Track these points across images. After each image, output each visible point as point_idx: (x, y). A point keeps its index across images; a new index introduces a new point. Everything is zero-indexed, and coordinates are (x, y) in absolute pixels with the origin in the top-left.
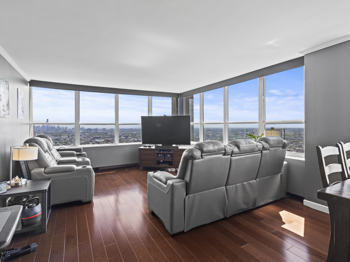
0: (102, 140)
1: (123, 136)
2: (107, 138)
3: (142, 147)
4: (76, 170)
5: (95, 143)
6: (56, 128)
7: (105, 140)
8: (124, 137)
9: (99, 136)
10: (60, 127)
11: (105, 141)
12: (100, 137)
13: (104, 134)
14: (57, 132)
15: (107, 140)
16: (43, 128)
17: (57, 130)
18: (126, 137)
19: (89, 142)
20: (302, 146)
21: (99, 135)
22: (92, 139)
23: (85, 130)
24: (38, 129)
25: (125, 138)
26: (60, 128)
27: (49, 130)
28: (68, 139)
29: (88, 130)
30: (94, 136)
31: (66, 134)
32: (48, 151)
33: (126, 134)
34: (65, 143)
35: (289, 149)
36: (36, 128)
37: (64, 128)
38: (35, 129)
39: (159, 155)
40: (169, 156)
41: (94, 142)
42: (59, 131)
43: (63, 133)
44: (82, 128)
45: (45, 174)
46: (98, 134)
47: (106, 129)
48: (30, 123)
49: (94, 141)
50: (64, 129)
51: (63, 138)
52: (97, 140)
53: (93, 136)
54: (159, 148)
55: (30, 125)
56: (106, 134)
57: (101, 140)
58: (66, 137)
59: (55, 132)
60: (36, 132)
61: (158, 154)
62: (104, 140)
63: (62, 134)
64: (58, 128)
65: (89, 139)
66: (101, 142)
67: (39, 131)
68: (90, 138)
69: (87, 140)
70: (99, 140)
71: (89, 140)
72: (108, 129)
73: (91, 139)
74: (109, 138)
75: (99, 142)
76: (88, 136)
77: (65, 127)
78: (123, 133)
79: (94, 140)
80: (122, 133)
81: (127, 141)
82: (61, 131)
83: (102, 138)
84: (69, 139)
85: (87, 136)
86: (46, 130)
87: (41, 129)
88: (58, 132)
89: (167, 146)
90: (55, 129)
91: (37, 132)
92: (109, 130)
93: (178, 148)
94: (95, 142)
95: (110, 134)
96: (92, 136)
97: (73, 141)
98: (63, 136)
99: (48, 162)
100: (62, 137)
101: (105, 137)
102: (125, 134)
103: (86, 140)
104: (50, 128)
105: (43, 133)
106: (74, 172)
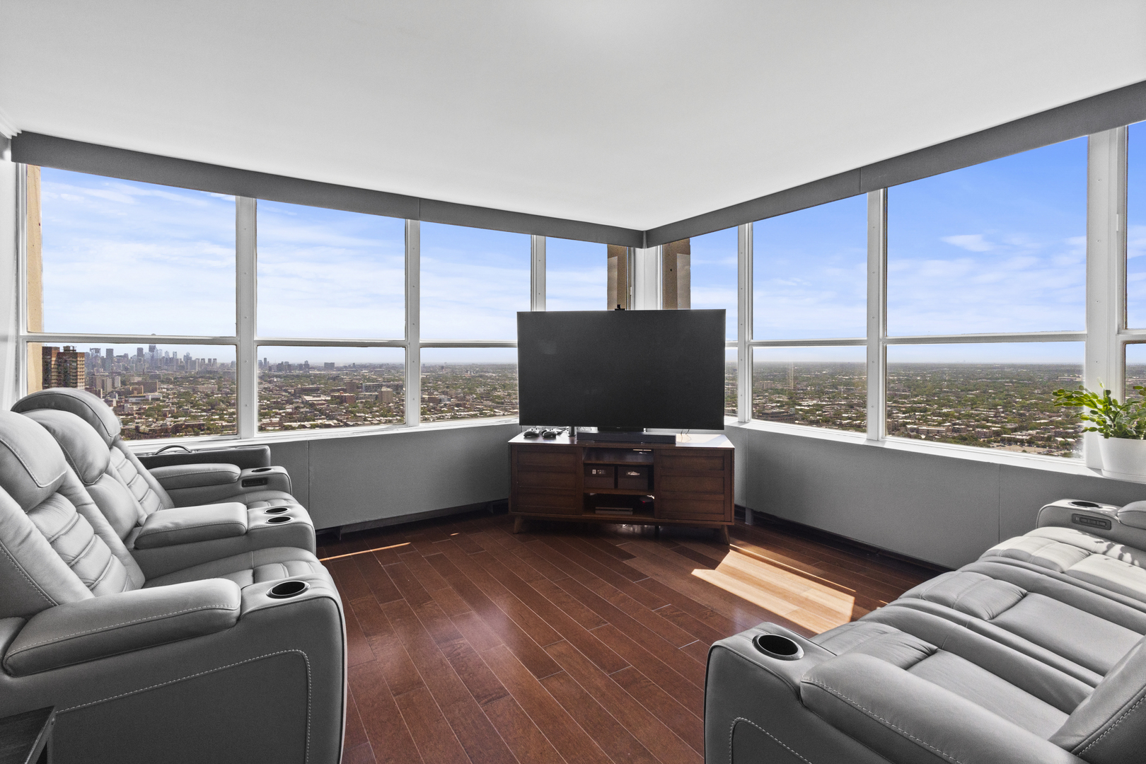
0: (323, 399)
1: (388, 387)
2: (338, 390)
3: (520, 439)
4: (239, 619)
5: (302, 406)
6: (181, 362)
7: (332, 396)
8: (389, 389)
9: (315, 386)
10: (193, 359)
11: (332, 400)
12: (317, 389)
13: (328, 379)
14: (183, 374)
15: (338, 397)
16: (140, 362)
17: (182, 367)
18: (397, 389)
19: (284, 404)
20: (893, 413)
21: (313, 384)
22: (292, 395)
23: (270, 368)
24: (123, 365)
25: (394, 391)
26: (195, 362)
27: (159, 368)
28: (217, 394)
29: (280, 367)
30: (299, 386)
31: (213, 379)
32: (72, 487)
33: (397, 380)
34: (210, 407)
35: (859, 422)
36: (118, 362)
37: (207, 361)
38: (115, 366)
39: (594, 472)
40: (633, 474)
41: (298, 402)
42: (189, 370)
43: (202, 377)
44: (263, 361)
45: (9, 674)
46: (310, 380)
47: (335, 366)
48: (18, 336)
49: (298, 400)
50: (207, 365)
51: (204, 392)
52: (308, 398)
53: (297, 385)
54: (592, 443)
55: (17, 342)
56: (335, 378)
57: (320, 396)
58: (210, 388)
59: (177, 374)
60: (116, 373)
61: (588, 467)
62: (330, 398)
63: (200, 380)
64: (187, 362)
65: (284, 394)
66: (320, 402)
67: (126, 369)
68: (286, 391)
69: (279, 398)
70: (314, 396)
71: (285, 396)
72: (341, 365)
73: (289, 393)
74: (345, 391)
75: (315, 402)
76: (280, 387)
77: (210, 360)
78: (386, 376)
79: (300, 397)
80: (384, 378)
81: (399, 400)
82: (195, 369)
83: (325, 392)
84: (220, 395)
85: (276, 386)
86: (148, 368)
87: (131, 364)
88: (186, 372)
89: (625, 434)
90: (177, 362)
91: (119, 374)
92: (345, 367)
93: (674, 443)
94: (303, 403)
95: (347, 379)
96: (292, 386)
97: (233, 401)
98: (203, 384)
99: (53, 572)
100: (200, 388)
101: (333, 388)
102: (393, 381)
103: (274, 398)
104: (161, 360)
105: (139, 376)
106: (226, 631)
